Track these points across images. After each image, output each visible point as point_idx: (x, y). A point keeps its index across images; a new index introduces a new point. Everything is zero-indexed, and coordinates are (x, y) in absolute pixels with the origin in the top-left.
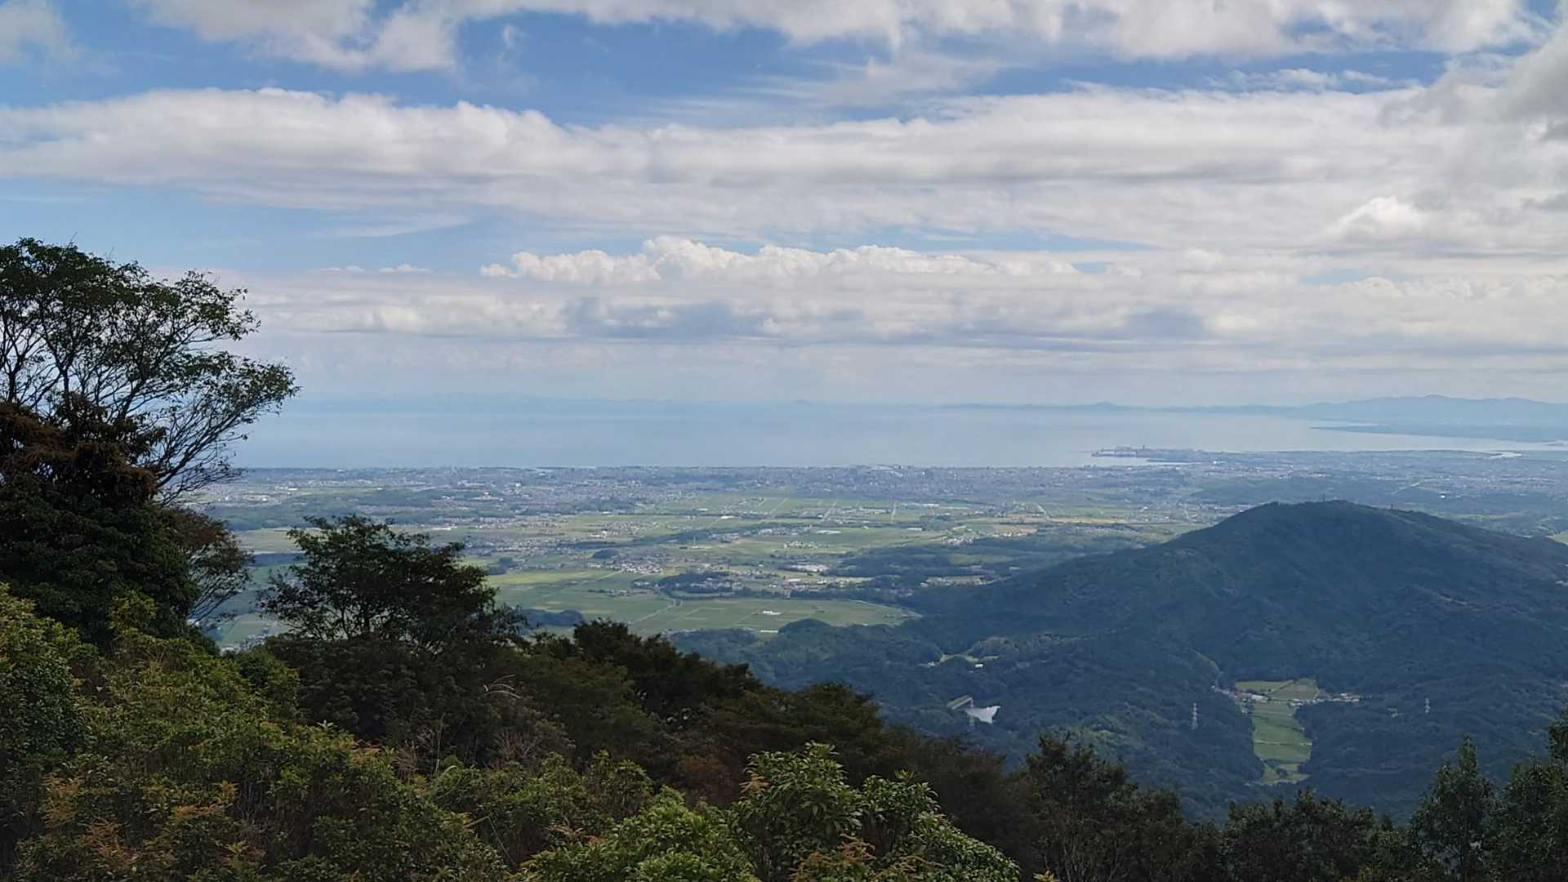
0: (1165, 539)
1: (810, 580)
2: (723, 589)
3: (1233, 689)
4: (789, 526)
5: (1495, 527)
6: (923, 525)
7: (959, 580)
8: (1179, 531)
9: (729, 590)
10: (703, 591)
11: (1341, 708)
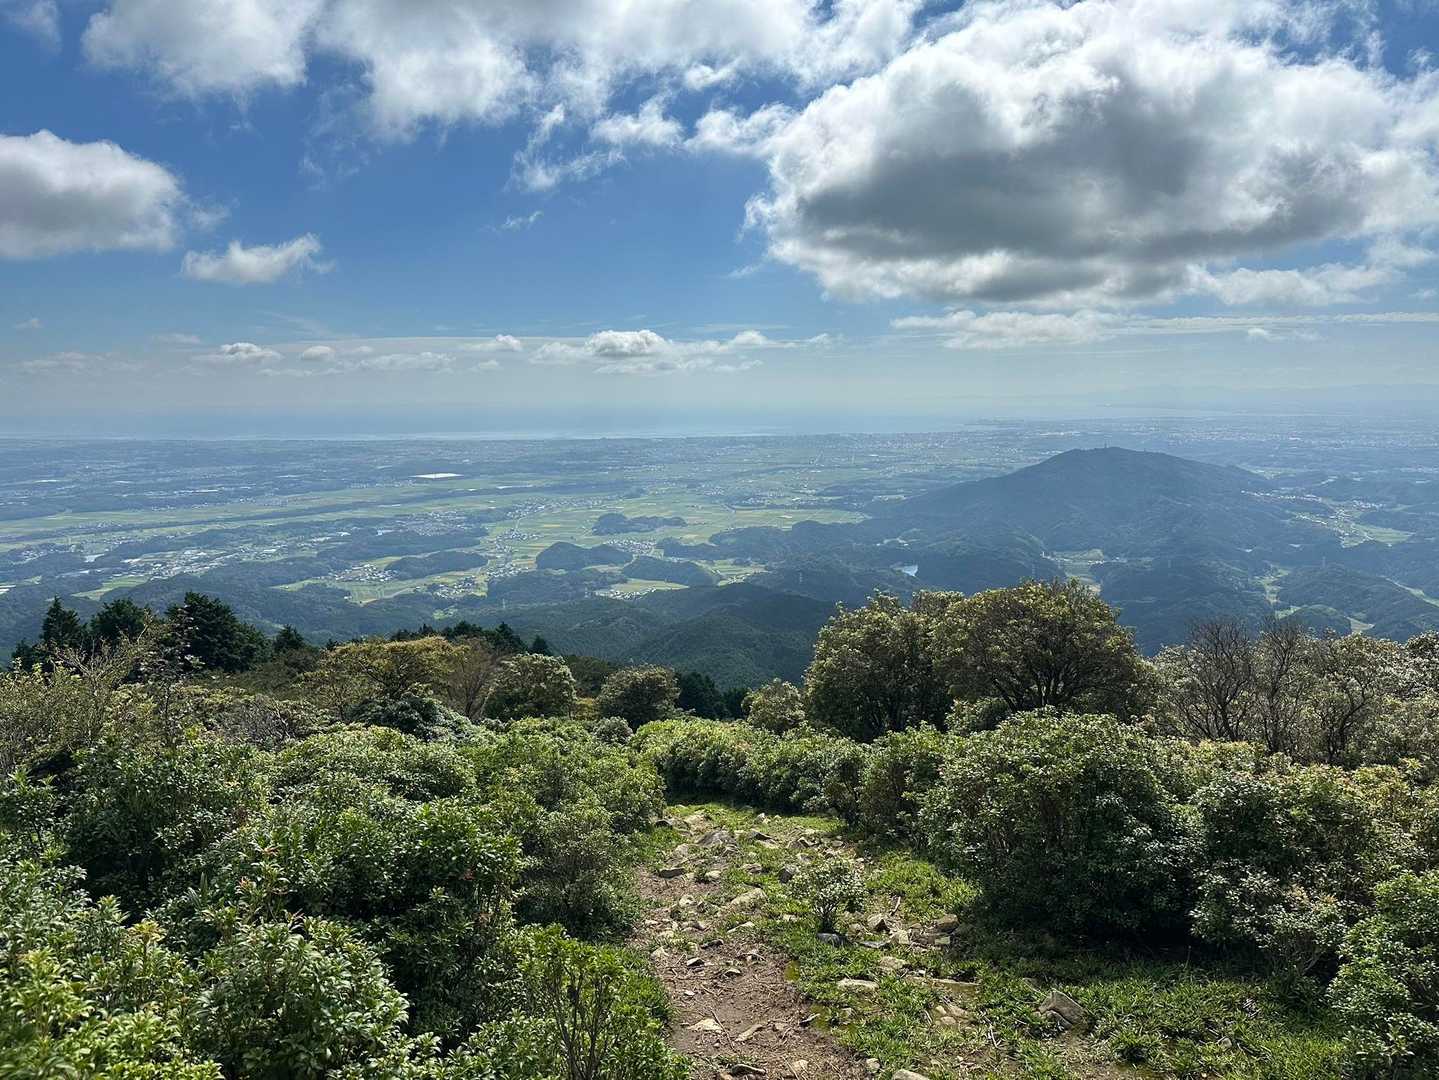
0: (1009, 472)
1: (807, 498)
2: (759, 504)
3: (1053, 556)
4: (794, 469)
5: (1203, 461)
6: (871, 466)
7: (893, 497)
8: (1017, 467)
9: (763, 504)
10: (748, 505)
11: (1118, 565)
